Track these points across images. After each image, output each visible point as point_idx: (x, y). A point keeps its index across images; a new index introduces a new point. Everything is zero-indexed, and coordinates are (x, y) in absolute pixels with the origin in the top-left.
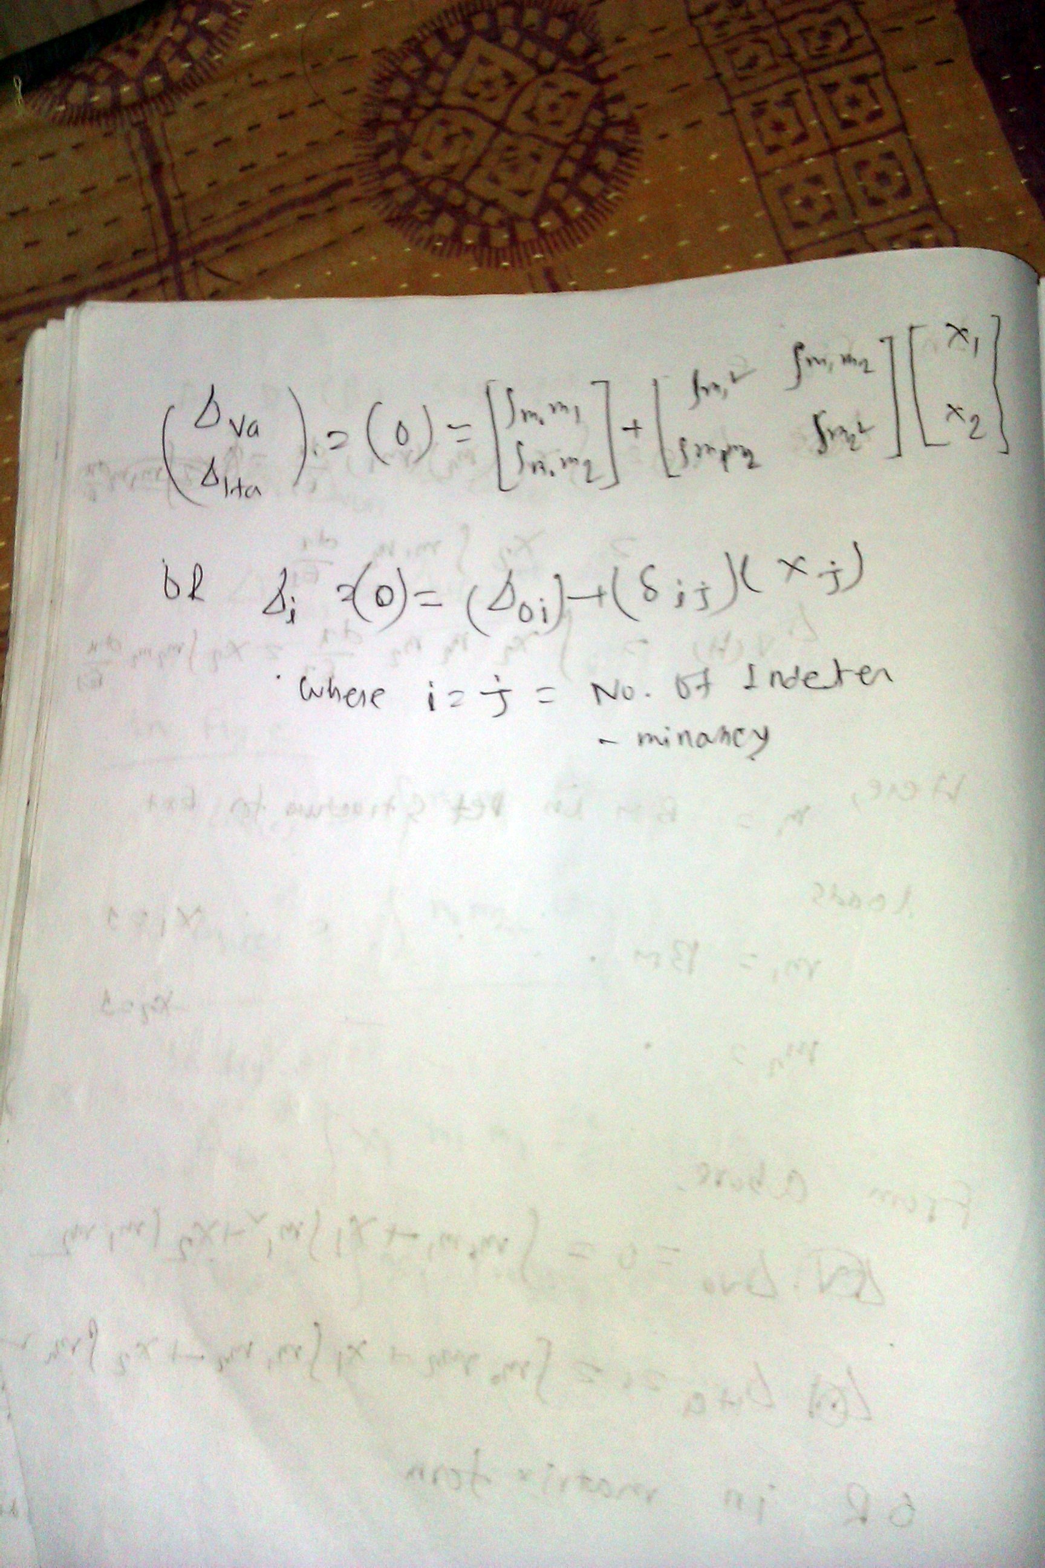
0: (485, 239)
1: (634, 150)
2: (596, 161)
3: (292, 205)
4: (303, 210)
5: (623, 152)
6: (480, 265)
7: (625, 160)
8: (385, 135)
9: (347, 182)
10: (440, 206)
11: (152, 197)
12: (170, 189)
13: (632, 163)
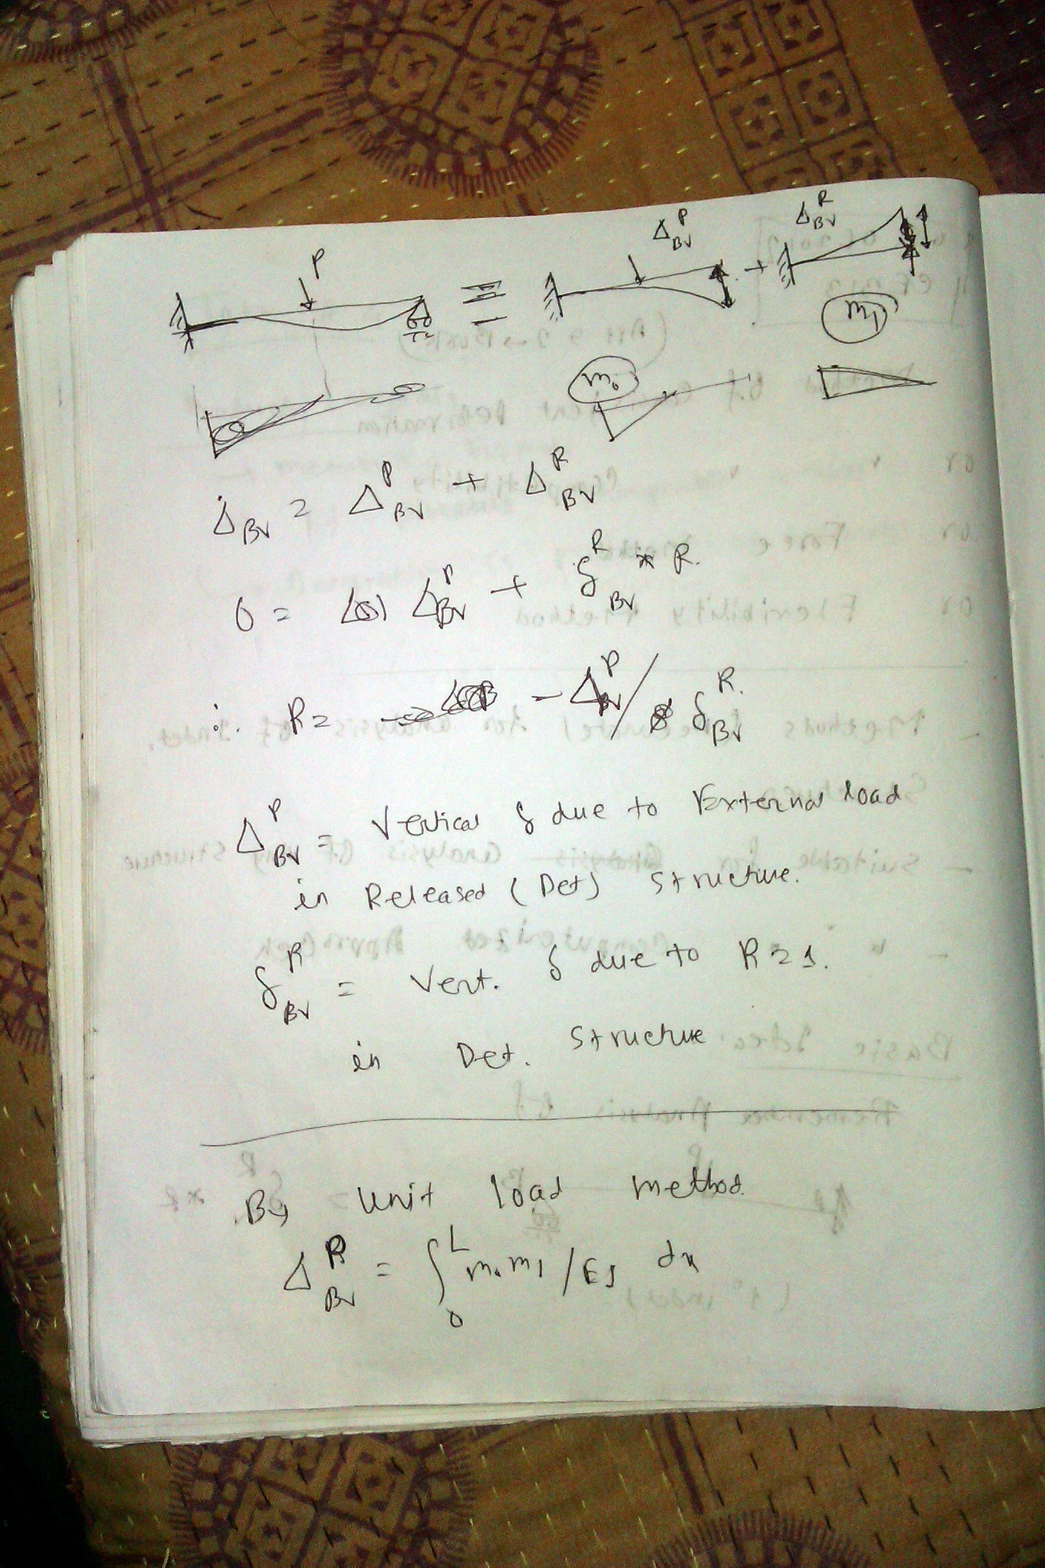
0: (458, 168)
1: (594, 74)
2: (559, 87)
3: (264, 137)
4: (276, 143)
5: (584, 77)
6: (457, 194)
7: (586, 85)
8: (350, 63)
9: (317, 113)
10: (413, 135)
11: (120, 133)
12: (138, 124)
13: (593, 87)
